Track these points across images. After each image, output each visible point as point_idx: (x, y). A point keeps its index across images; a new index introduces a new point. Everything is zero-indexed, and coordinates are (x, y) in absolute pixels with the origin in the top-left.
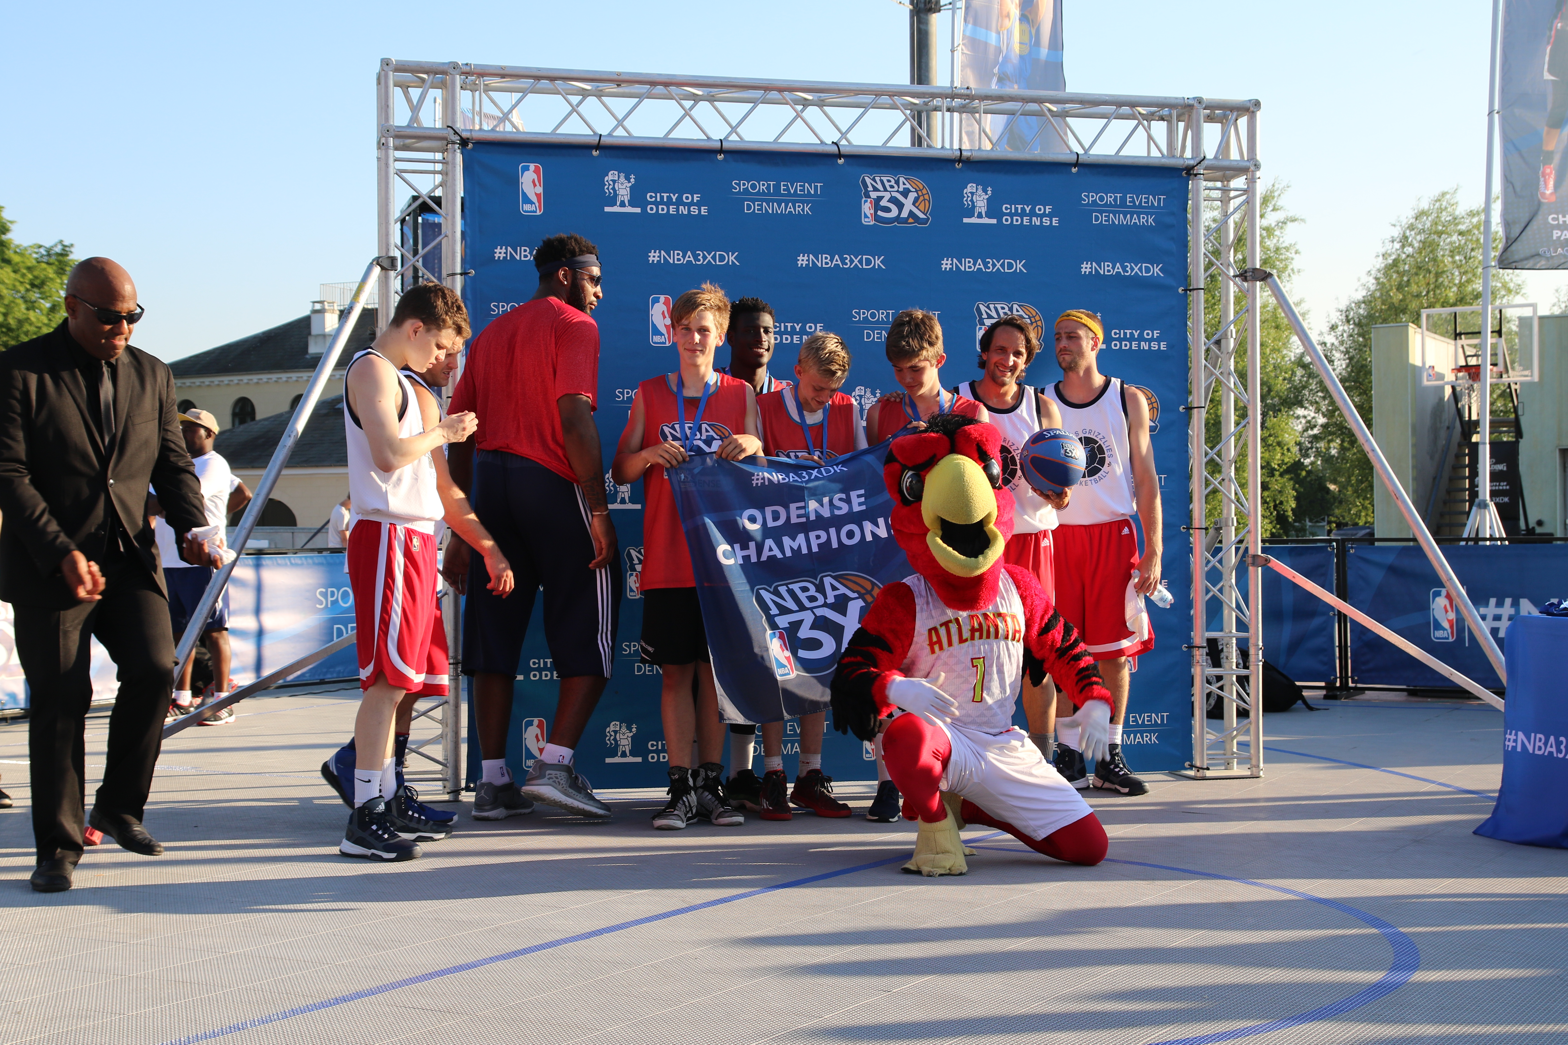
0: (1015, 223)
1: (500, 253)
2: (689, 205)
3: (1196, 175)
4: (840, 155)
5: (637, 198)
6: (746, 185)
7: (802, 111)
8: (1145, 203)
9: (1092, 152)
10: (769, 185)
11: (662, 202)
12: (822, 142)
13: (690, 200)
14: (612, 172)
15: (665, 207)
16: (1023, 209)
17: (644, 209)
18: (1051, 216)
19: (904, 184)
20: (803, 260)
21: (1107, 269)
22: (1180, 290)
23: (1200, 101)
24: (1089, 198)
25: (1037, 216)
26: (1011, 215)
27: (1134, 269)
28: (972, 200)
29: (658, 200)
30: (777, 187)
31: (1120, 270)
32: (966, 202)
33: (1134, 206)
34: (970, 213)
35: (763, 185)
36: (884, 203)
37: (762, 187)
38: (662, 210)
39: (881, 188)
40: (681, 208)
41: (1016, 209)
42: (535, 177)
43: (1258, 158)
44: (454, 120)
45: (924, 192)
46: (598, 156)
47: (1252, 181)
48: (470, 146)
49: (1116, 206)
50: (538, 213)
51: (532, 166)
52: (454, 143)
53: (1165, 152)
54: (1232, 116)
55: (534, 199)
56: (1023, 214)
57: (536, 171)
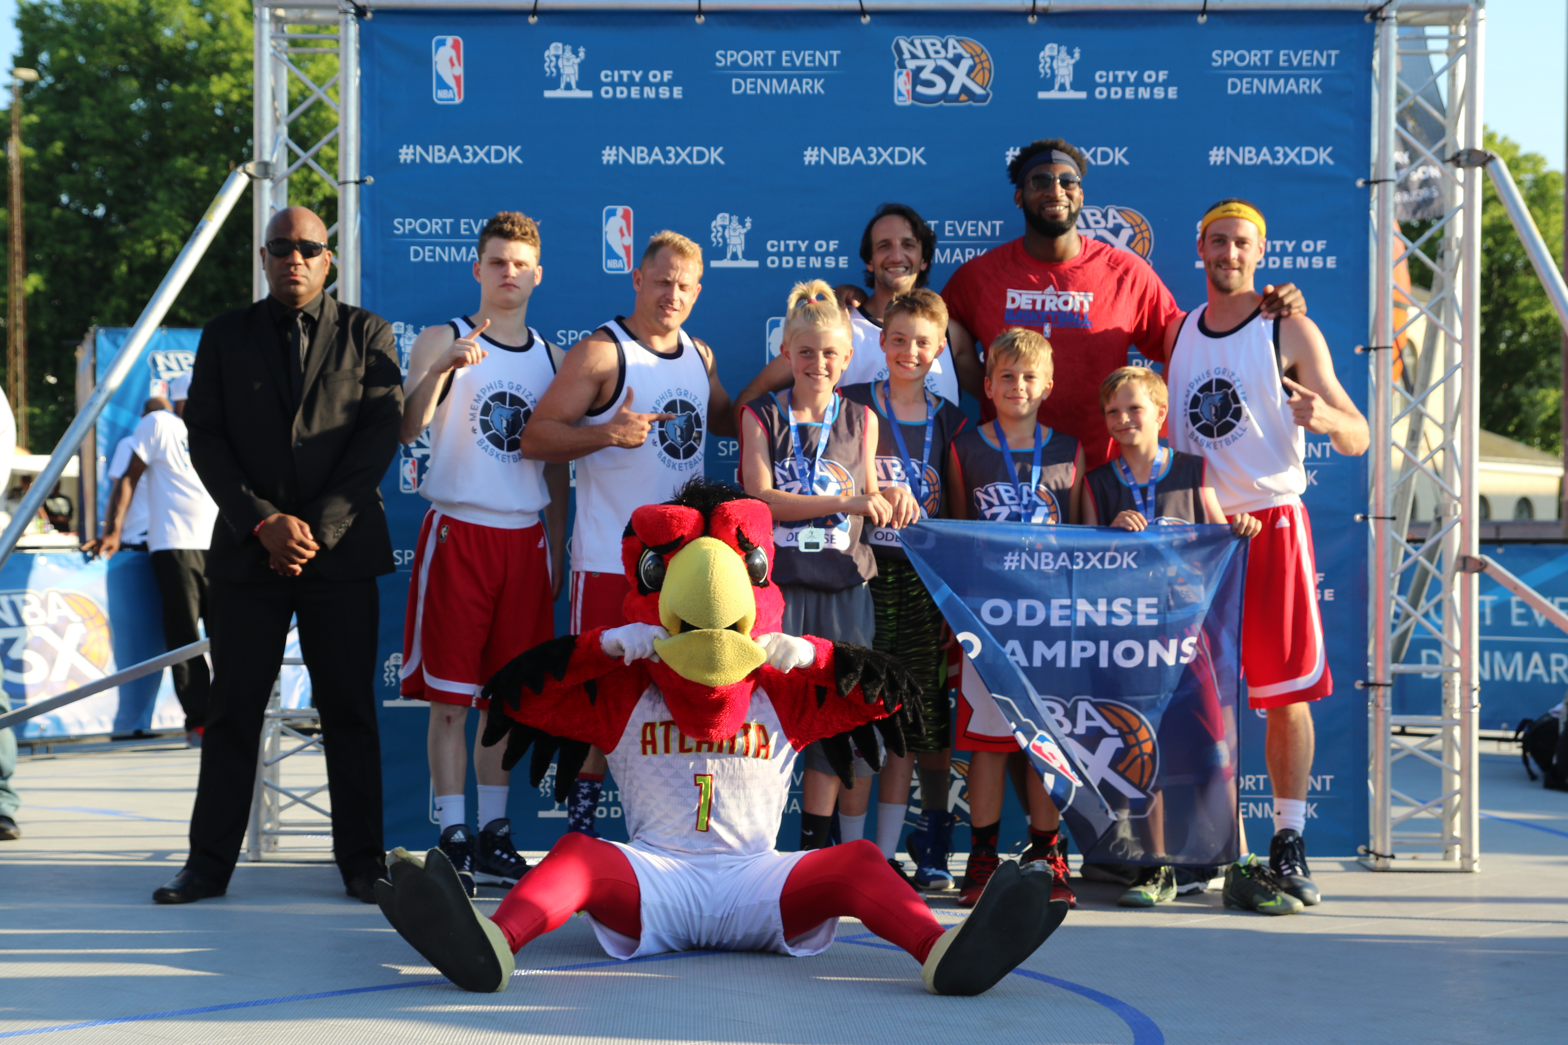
0: (1113, 96)
1: (406, 154)
2: (657, 86)
3: (1384, 19)
4: (863, 12)
5: (587, 78)
6: (735, 56)
8: (1307, 61)
10: (766, 56)
11: (621, 83)
13: (658, 79)
14: (554, 44)
15: (625, 89)
16: (1125, 77)
17: (597, 93)
18: (1166, 85)
20: (811, 156)
21: (1248, 156)
22: (1358, 184)
24: (1221, 58)
25: (1146, 85)
26: (1108, 85)
27: (1289, 156)
28: (1051, 68)
29: (616, 79)
30: (777, 58)
31: (1268, 157)
32: (1043, 69)
33: (1291, 67)
34: (1048, 84)
35: (758, 55)
36: (925, 75)
37: (756, 58)
38: (621, 93)
39: (922, 55)
40: (647, 89)
42: (453, 53)
45: (983, 57)
46: (536, 24)
47: (1472, 26)
48: (369, 15)
49: (1263, 67)
50: (458, 101)
51: (450, 40)
52: (347, 12)
55: (452, 83)
56: (1125, 83)
57: (456, 46)
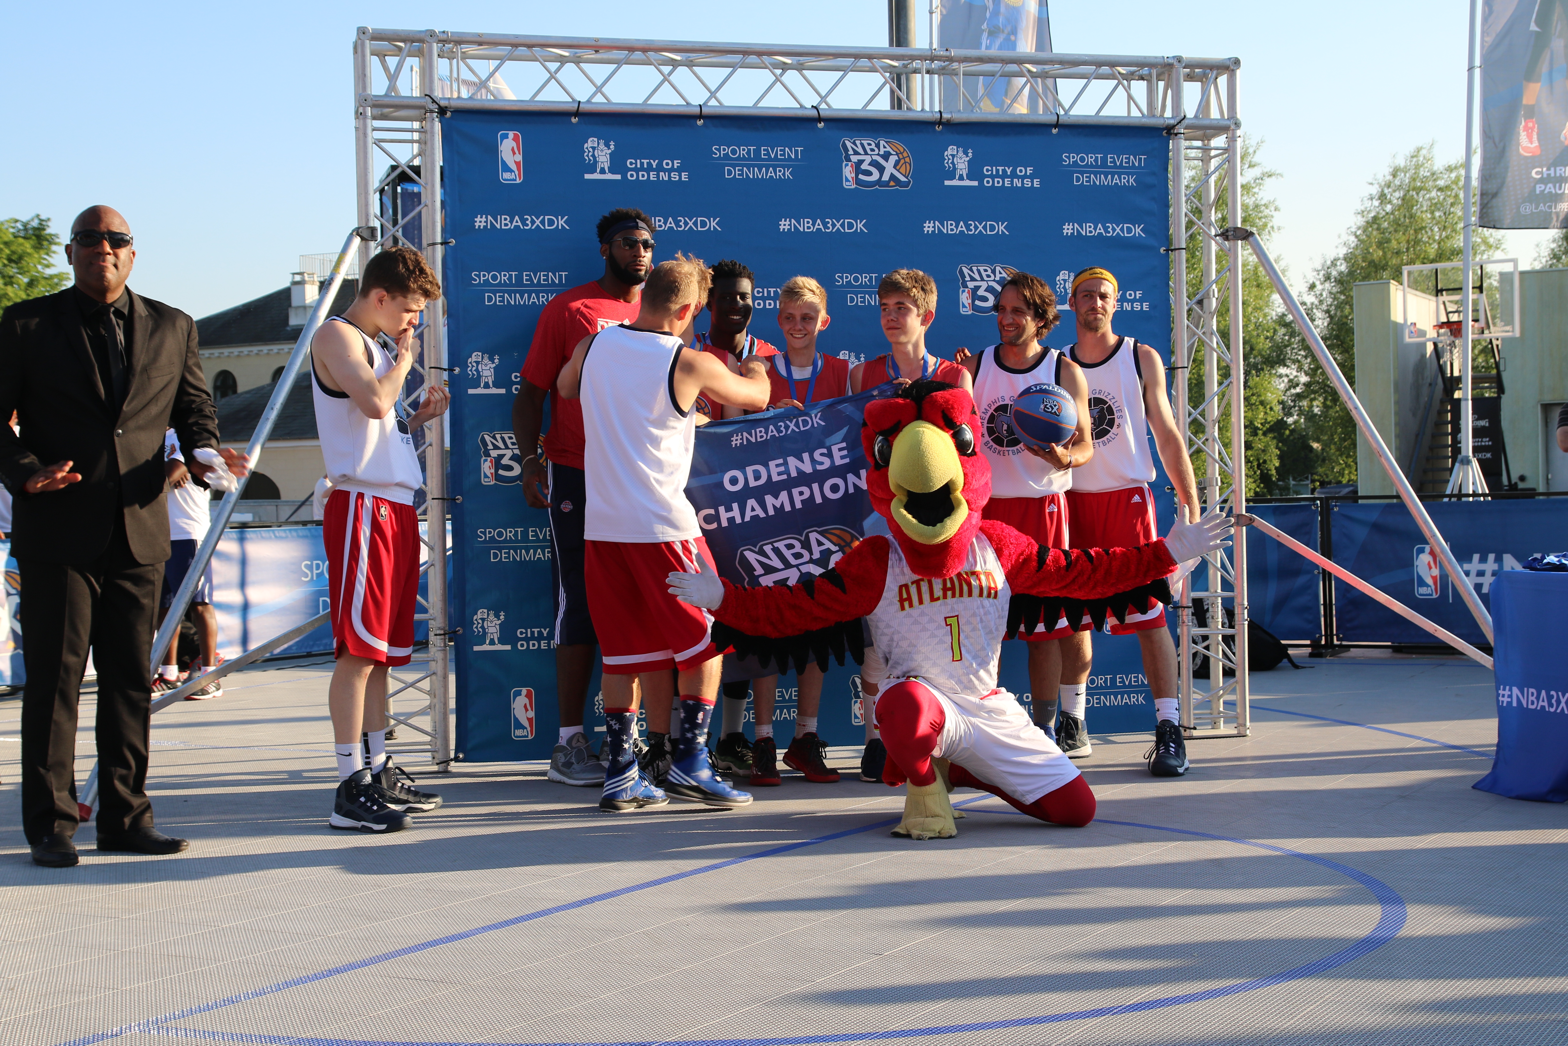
0: (996, 185)
1: (480, 222)
2: (670, 171)
3: (1176, 134)
4: (819, 119)
5: (617, 165)
6: (727, 150)
7: (782, 75)
8: (1126, 163)
9: (1072, 113)
10: (749, 150)
11: (642, 169)
12: (802, 106)
13: (670, 166)
14: (591, 139)
15: (645, 174)
16: (1004, 171)
17: (624, 176)
18: (1032, 177)
19: (885, 147)
20: (784, 225)
21: (1089, 230)
22: (1162, 251)
23: (1179, 59)
24: (1069, 159)
25: (1018, 177)
26: (992, 177)
27: (1115, 230)
28: (953, 163)
29: (639, 166)
30: (757, 152)
31: (1102, 231)
32: (947, 164)
33: (1115, 166)
34: (951, 175)
35: (744, 150)
36: (864, 166)
37: (742, 151)
38: (643, 176)
39: (862, 152)
40: (662, 174)
41: (997, 171)
42: (514, 144)
43: (1239, 116)
44: (431, 89)
45: (905, 155)
46: (578, 123)
47: (1232, 140)
48: (449, 114)
49: (1097, 166)
50: (518, 181)
51: (511, 134)
52: (432, 111)
53: (1145, 112)
54: (1212, 75)
55: (514, 167)
56: (1004, 176)
57: (516, 139)
